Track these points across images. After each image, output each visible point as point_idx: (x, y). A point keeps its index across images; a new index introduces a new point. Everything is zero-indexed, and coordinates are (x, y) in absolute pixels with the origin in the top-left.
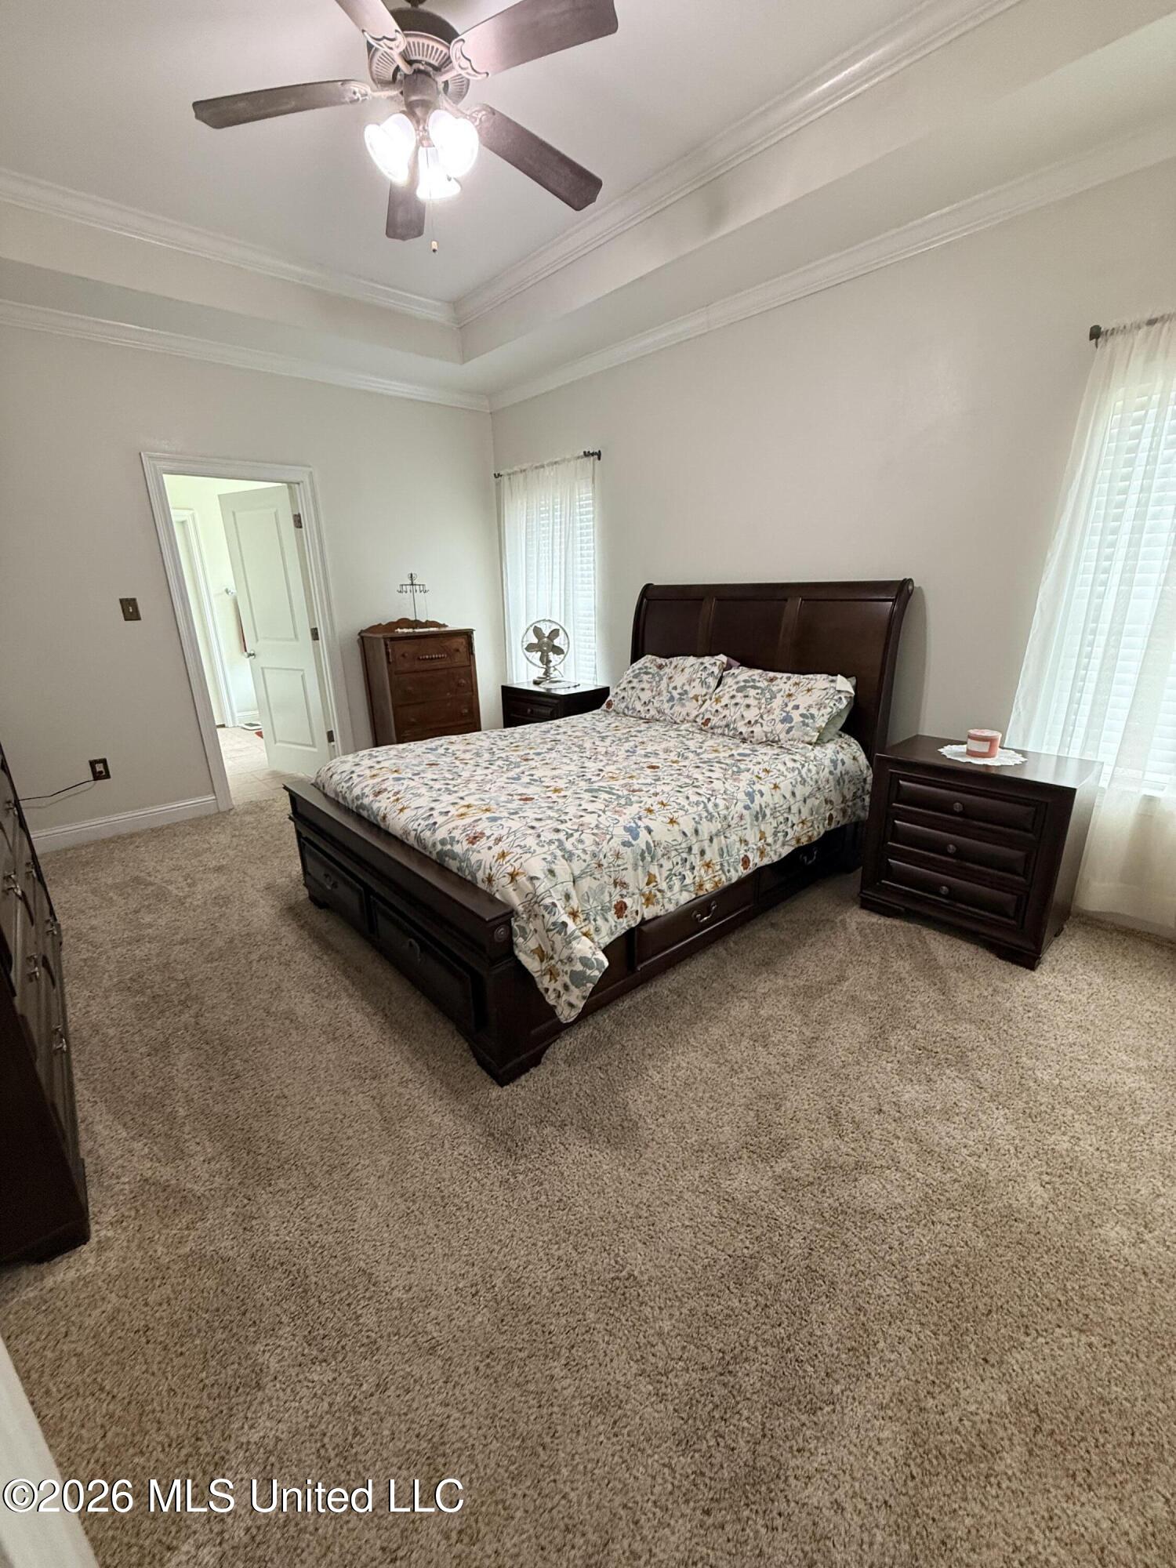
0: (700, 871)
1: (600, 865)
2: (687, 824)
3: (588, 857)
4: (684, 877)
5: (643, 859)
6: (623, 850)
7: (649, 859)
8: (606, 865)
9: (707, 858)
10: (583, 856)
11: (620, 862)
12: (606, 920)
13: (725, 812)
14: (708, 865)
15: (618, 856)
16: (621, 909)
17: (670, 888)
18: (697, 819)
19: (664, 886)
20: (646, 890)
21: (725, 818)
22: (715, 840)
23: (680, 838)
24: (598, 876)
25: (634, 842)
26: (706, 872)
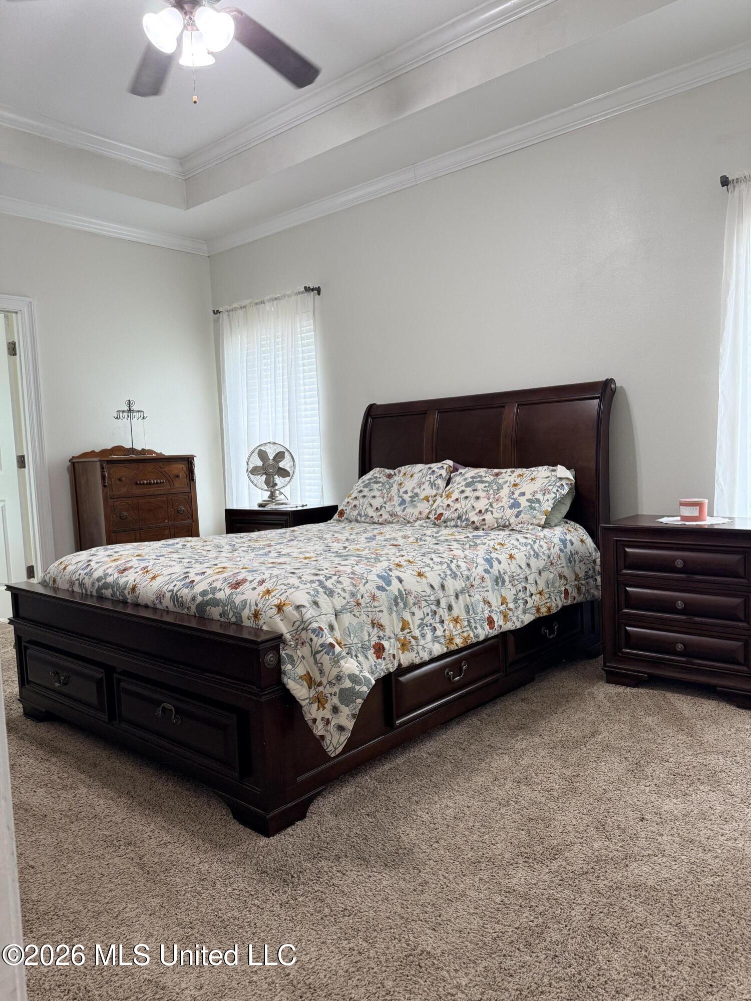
0: (449, 625)
1: (358, 604)
2: (433, 578)
3: (347, 596)
4: (435, 629)
5: (397, 604)
6: (378, 593)
7: (401, 605)
8: (363, 605)
9: (456, 612)
10: (343, 594)
11: (376, 604)
12: (367, 658)
13: (466, 573)
14: (456, 620)
15: (374, 597)
16: (379, 650)
17: (423, 636)
18: (442, 575)
19: (417, 633)
20: (401, 635)
21: (468, 578)
22: (460, 597)
23: (429, 590)
24: (357, 614)
25: (387, 588)
26: (455, 627)
